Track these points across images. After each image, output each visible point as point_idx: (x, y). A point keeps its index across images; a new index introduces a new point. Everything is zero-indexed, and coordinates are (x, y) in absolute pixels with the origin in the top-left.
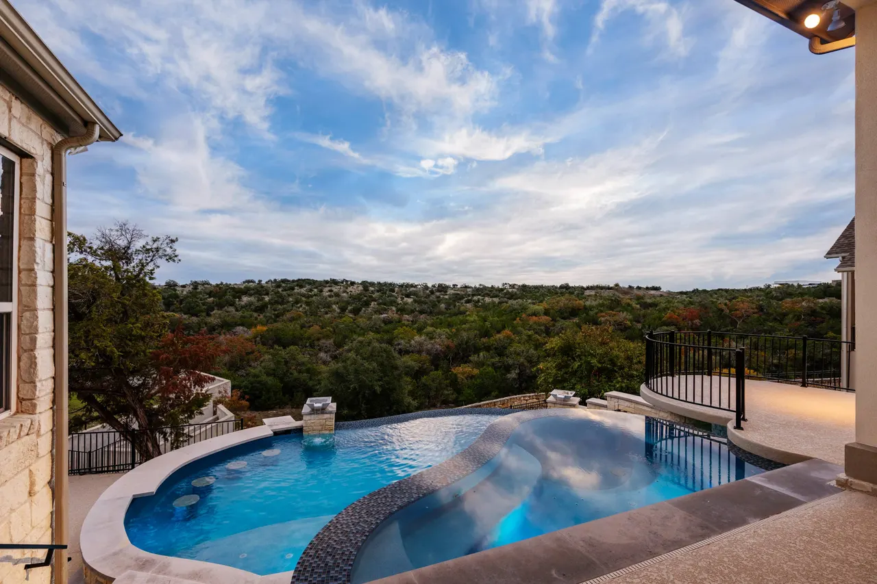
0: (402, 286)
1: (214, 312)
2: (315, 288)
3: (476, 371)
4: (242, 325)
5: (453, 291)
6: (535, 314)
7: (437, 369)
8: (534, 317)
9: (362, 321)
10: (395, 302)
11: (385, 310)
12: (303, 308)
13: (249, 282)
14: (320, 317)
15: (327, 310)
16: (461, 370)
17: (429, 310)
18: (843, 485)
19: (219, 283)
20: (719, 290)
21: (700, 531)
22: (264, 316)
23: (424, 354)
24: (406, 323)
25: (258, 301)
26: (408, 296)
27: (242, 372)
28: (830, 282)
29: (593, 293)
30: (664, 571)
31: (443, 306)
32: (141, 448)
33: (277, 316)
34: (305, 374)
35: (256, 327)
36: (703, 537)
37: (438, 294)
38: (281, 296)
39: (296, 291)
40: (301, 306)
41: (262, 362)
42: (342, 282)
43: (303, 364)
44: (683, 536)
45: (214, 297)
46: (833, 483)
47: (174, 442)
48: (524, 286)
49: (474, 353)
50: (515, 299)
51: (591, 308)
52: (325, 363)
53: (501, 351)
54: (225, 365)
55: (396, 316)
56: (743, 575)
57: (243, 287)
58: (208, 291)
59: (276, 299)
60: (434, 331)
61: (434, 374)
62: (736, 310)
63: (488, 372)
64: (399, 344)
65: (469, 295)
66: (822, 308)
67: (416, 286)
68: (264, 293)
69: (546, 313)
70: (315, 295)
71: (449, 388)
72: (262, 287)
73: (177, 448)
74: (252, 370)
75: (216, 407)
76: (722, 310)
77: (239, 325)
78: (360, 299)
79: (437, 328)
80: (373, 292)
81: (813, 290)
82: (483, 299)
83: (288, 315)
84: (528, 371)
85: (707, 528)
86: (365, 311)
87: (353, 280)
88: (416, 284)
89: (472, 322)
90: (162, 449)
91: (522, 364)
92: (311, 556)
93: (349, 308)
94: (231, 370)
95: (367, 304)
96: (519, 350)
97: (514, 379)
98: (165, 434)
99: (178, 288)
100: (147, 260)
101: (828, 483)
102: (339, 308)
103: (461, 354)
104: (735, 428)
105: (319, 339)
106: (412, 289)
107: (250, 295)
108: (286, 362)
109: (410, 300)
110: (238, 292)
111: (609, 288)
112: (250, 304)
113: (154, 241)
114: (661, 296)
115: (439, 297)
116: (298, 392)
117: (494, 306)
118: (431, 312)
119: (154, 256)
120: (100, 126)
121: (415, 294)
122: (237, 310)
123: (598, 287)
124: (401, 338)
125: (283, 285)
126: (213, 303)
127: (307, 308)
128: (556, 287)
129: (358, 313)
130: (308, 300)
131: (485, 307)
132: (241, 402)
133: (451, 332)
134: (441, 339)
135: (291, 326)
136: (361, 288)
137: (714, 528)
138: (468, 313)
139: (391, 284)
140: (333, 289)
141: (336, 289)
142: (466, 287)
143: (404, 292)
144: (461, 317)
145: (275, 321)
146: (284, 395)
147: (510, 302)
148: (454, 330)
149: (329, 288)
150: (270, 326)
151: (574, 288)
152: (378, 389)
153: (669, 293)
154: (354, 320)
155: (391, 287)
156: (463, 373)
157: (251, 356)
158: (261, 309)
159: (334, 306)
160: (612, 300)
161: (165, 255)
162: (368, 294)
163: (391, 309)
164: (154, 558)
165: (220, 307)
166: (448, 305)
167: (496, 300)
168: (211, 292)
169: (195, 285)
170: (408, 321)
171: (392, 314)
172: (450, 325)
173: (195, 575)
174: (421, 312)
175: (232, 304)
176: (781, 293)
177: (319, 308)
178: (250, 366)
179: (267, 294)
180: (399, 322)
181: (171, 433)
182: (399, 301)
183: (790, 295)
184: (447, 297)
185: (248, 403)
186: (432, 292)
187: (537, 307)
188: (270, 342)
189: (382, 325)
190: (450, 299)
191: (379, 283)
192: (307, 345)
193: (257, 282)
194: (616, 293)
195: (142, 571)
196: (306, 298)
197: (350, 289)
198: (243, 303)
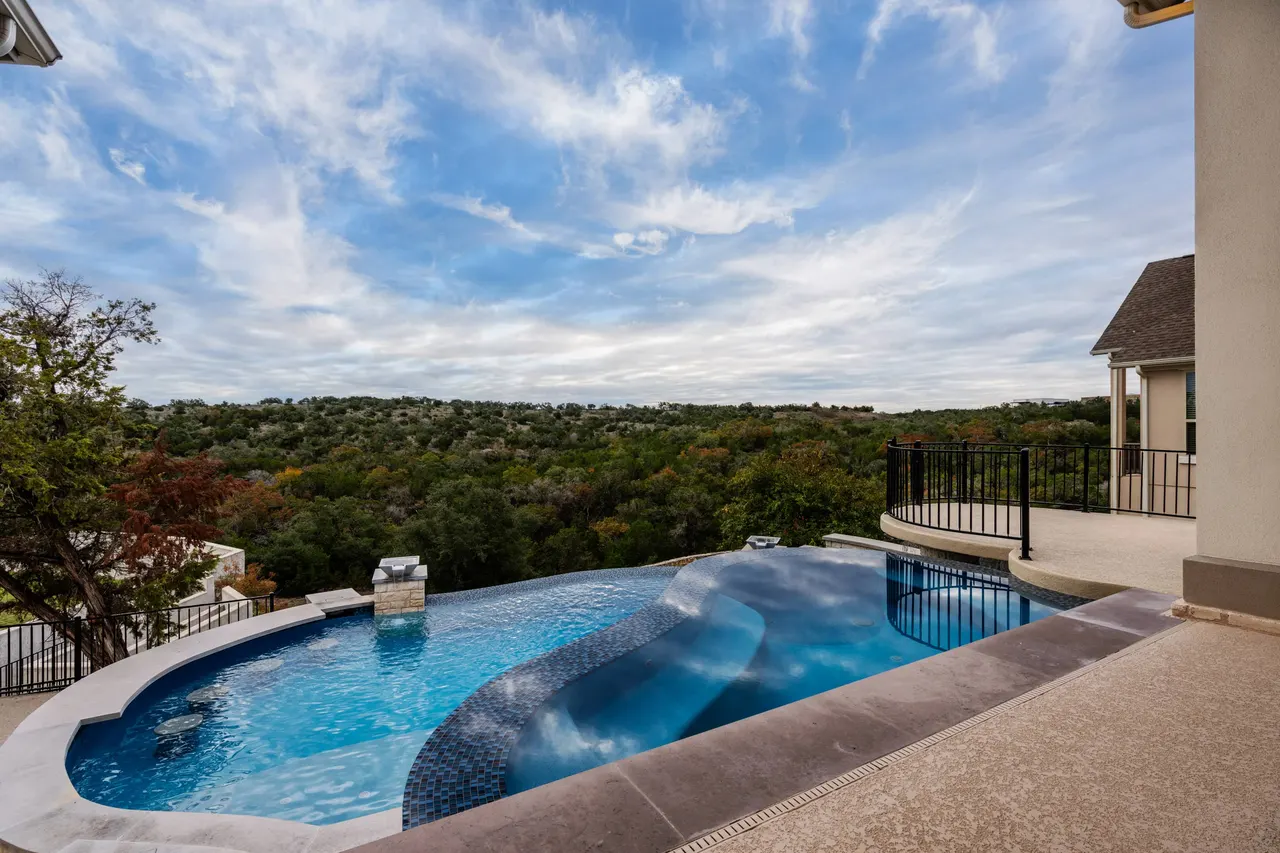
0: (513, 407)
1: (213, 448)
2: (378, 411)
3: (625, 527)
4: (260, 467)
5: (588, 415)
6: (706, 445)
7: (568, 525)
8: (706, 449)
9: (452, 459)
10: (503, 430)
11: (489, 442)
12: (359, 442)
13: (270, 401)
14: (388, 453)
15: (398, 443)
16: (603, 526)
17: (553, 443)
18: (1183, 614)
19: (220, 403)
20: (946, 410)
21: (1023, 680)
22: (297, 454)
23: (549, 507)
24: (519, 459)
25: (286, 430)
26: (522, 422)
27: (261, 539)
28: (1079, 400)
29: (784, 415)
30: (996, 732)
31: (574, 436)
32: (93, 650)
33: (319, 453)
34: (366, 539)
35: (283, 470)
36: (1032, 685)
37: (567, 418)
38: (323, 423)
39: (348, 415)
40: (357, 438)
41: (295, 522)
42: (422, 402)
43: (362, 523)
44: (1004, 686)
45: (213, 424)
46: (1169, 613)
47: (154, 636)
48: (690, 407)
49: (623, 502)
50: (678, 425)
51: (782, 436)
52: (397, 521)
53: (660, 498)
54: (234, 528)
55: (505, 451)
56: (1103, 728)
57: (260, 409)
58: (200, 416)
59: (317, 427)
60: (562, 472)
61: (563, 532)
62: (969, 436)
63: (643, 528)
64: (511, 491)
65: (612, 420)
66: (1071, 433)
67: (534, 407)
68: (296, 418)
69: (722, 443)
70: (380, 421)
71: (586, 552)
72: (293, 409)
73: (159, 644)
74: (279, 535)
75: (220, 591)
76: (952, 437)
77: (254, 469)
78: (449, 427)
79: (566, 468)
80: (469, 416)
81: (1060, 409)
82: (632, 426)
83: (337, 452)
84: (699, 524)
85: (1032, 675)
86: (457, 445)
87: (438, 399)
88: (534, 404)
89: (618, 458)
90: (130, 648)
91: (692, 515)
92: (431, 761)
93: (434, 440)
94: (243, 536)
95: (461, 434)
96: (686, 495)
97: (680, 536)
98: (135, 627)
99: (149, 412)
100: (99, 337)
101: (1162, 614)
102: (416, 440)
103: (604, 502)
104: (1021, 558)
105: (386, 487)
106: (528, 412)
107: (274, 422)
108: (335, 522)
109: (525, 428)
110: (252, 417)
111: (806, 409)
112: (275, 435)
113: (113, 307)
114: (874, 419)
115: (569, 423)
116: (355, 566)
117: (648, 435)
118: (557, 446)
119: (112, 331)
120: (17, 24)
121: (533, 419)
122: (251, 445)
123: (791, 408)
124: (514, 482)
125: (328, 406)
126: (211, 434)
127: (366, 440)
128: (735, 408)
129: (447, 448)
130: (367, 429)
131: (636, 436)
132: (262, 582)
133: (587, 472)
134: (571, 483)
135: (342, 468)
136: (451, 410)
137: (1042, 674)
138: (610, 445)
139: (496, 404)
140: (407, 411)
141: (411, 412)
142: (608, 408)
143: (517, 416)
144: (601, 452)
145: (315, 462)
146: (332, 571)
147: (671, 429)
148: (591, 470)
149: (401, 411)
150: (308, 469)
151: (760, 409)
152: (483, 556)
153: (884, 415)
154: (441, 458)
155: (496, 409)
156: (606, 531)
157: (279, 514)
158: (291, 443)
159: (409, 438)
160: (810, 425)
161: (133, 332)
162: (461, 419)
163: (497, 441)
164: (125, 816)
165: (224, 439)
166: (583, 434)
167: (652, 427)
168: (206, 417)
169: (180, 407)
170: (523, 457)
171: (498, 447)
172: (584, 463)
173: (203, 837)
174: (543, 445)
175: (243, 436)
176: (1022, 414)
177: (385, 440)
178: (275, 529)
179: (301, 420)
180: (510, 459)
181: (147, 624)
182: (509, 429)
183: (1032, 416)
184: (579, 423)
185: (273, 583)
186: (558, 416)
187: (709, 435)
188: (308, 493)
189: (485, 464)
190: (585, 425)
191: (478, 403)
192: (368, 495)
193: (284, 402)
194: (815, 415)
195: (103, 838)
196: (364, 425)
197: (434, 412)
198: (262, 435)
